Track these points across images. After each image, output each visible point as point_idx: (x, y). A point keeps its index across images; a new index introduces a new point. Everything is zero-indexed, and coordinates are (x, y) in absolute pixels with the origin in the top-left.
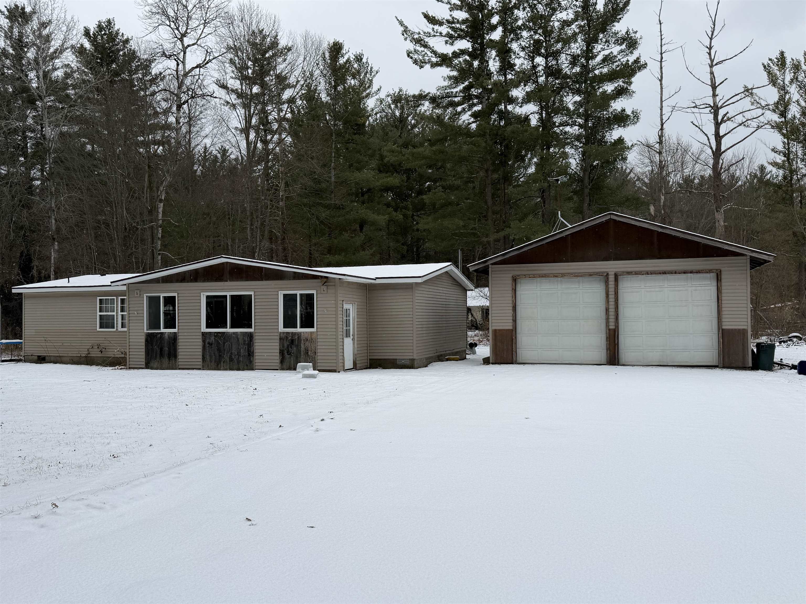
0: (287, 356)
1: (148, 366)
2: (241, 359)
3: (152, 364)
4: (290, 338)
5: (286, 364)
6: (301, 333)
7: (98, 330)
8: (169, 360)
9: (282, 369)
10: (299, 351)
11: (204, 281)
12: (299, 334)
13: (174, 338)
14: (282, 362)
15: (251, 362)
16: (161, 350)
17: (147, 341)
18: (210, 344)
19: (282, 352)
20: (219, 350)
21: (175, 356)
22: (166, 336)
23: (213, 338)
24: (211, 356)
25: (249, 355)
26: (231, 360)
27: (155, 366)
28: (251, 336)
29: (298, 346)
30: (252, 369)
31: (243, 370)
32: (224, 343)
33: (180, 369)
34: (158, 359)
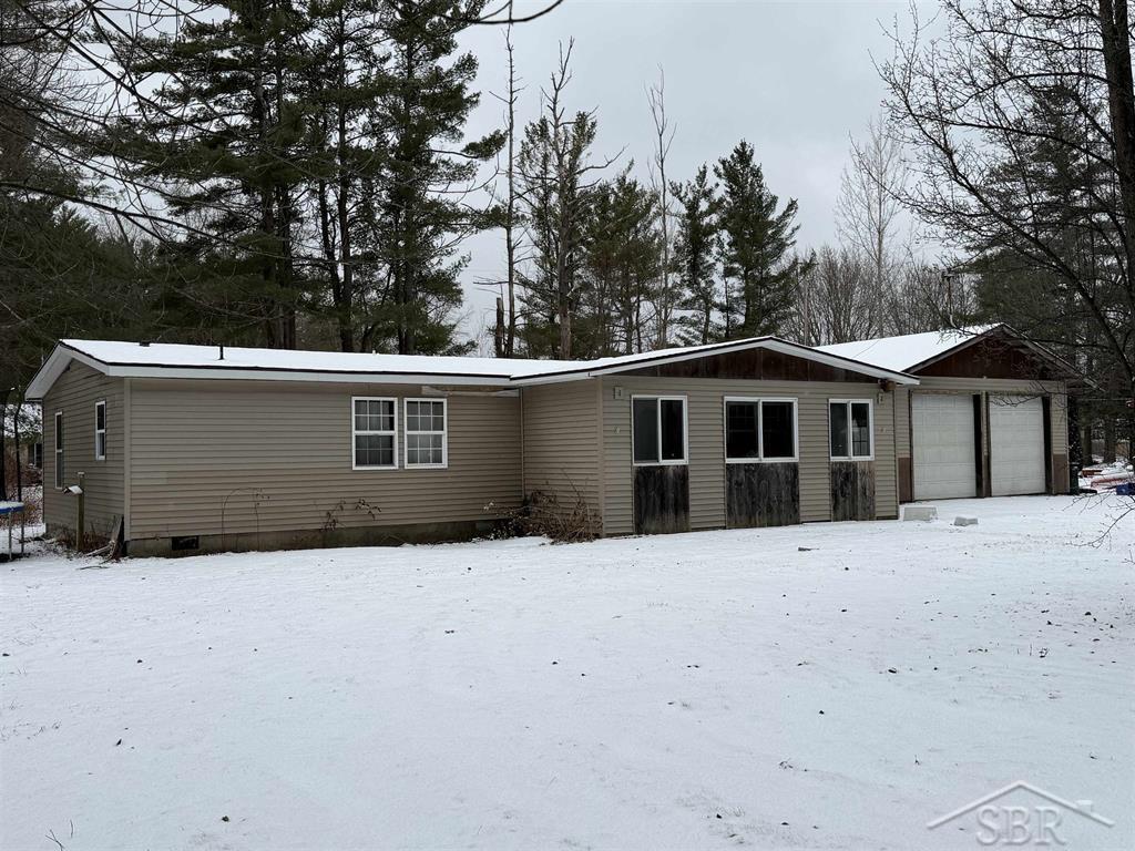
0: (841, 499)
1: (640, 529)
3: (647, 526)
4: (844, 471)
5: (840, 515)
6: (855, 462)
7: (354, 468)
8: (676, 514)
9: (836, 520)
10: (855, 490)
11: (728, 377)
12: (854, 465)
13: (683, 474)
14: (835, 508)
15: (796, 511)
16: (663, 497)
17: (637, 482)
18: (739, 484)
19: (834, 495)
20: (751, 493)
21: (686, 508)
22: (671, 472)
23: (742, 474)
24: (740, 505)
25: (794, 500)
26: (770, 510)
27: (653, 528)
28: (794, 468)
29: (854, 483)
30: (797, 522)
31: (786, 525)
32: (759, 482)
34: (657, 514)
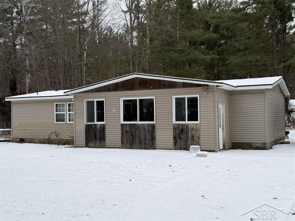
0: (179, 140)
1: (87, 146)
2: (147, 142)
3: (89, 145)
4: (181, 128)
5: (178, 146)
6: (188, 124)
7: (55, 122)
8: (100, 142)
9: (176, 149)
10: (187, 137)
11: (122, 90)
12: (187, 126)
13: (103, 128)
14: (175, 144)
15: (154, 144)
16: (95, 135)
17: (86, 129)
18: (126, 132)
19: (175, 138)
20: (132, 136)
21: (104, 140)
22: (98, 126)
23: (128, 128)
24: (127, 140)
25: (152, 139)
26: (140, 142)
27: (91, 146)
28: (153, 126)
29: (187, 133)
30: (155, 149)
31: (149, 149)
32: (135, 131)
33: (107, 148)
34: (93, 141)
